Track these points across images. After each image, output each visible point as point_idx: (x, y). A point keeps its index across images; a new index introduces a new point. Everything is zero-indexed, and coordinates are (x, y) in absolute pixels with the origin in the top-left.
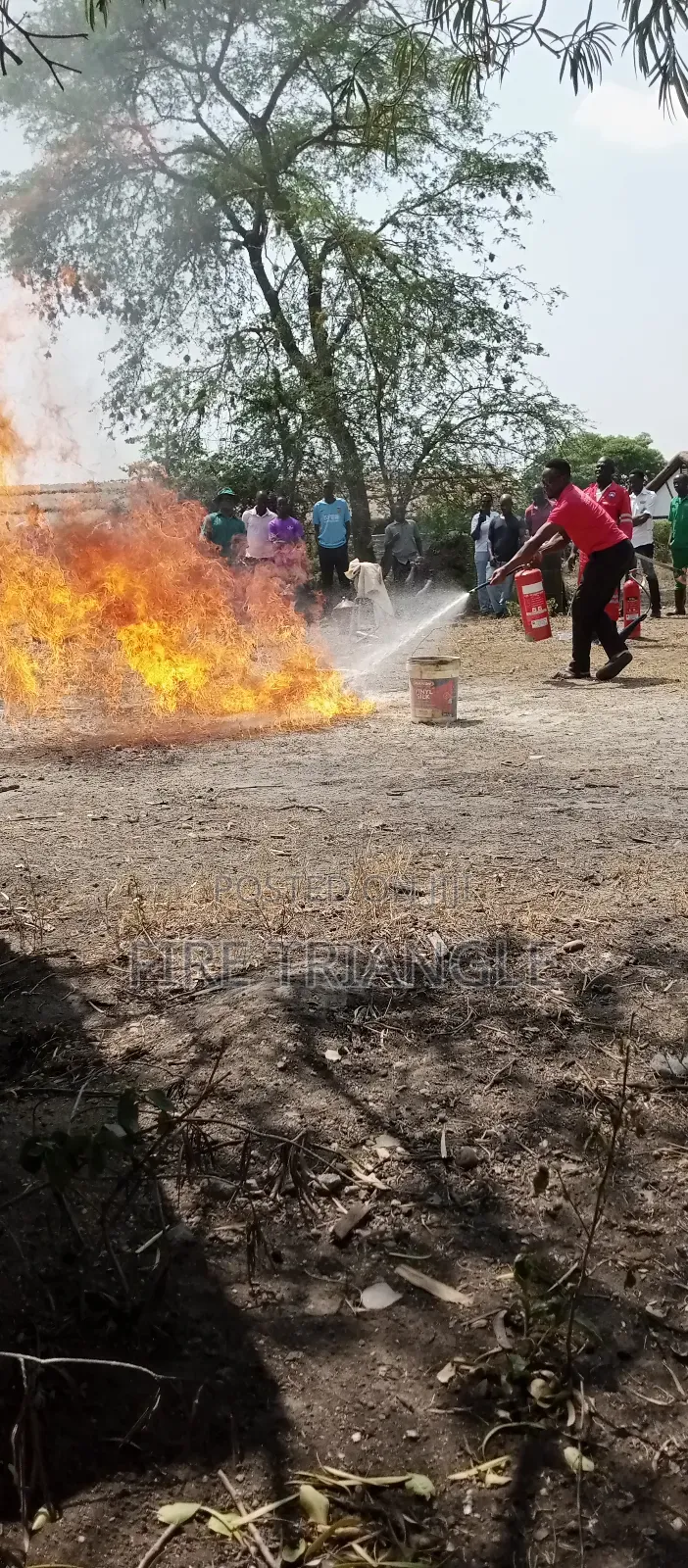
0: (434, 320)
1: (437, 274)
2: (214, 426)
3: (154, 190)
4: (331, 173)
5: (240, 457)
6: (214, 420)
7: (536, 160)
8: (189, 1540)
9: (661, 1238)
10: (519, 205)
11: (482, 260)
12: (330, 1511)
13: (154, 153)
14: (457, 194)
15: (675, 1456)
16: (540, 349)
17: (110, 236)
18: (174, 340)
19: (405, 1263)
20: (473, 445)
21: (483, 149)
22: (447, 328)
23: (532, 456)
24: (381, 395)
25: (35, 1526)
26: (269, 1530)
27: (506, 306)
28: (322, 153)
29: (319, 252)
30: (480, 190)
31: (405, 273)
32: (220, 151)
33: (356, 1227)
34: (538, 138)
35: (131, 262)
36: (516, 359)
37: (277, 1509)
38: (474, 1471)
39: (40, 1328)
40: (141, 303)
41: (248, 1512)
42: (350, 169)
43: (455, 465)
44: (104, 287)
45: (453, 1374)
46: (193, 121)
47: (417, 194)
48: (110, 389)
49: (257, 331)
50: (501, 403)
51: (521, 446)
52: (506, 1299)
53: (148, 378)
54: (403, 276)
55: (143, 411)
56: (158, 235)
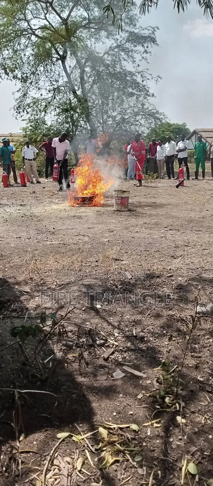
0: (120, 85)
1: (121, 70)
2: (50, 117)
3: (31, 41)
4: (88, 37)
5: (58, 126)
6: (50, 114)
7: (153, 35)
8: (67, 443)
9: (201, 358)
10: (147, 49)
11: (135, 66)
12: (108, 435)
13: (31, 29)
14: (128, 45)
15: (209, 418)
16: (153, 95)
17: (16, 55)
18: (37, 89)
19: (126, 365)
20: (132, 124)
21: (136, 31)
22: (124, 88)
23: (150, 129)
24: (103, 108)
25: (20, 440)
26: (90, 440)
27: (143, 81)
28: (85, 31)
29: (84, 62)
30: (135, 44)
31: (111, 70)
32: (52, 29)
33: (110, 355)
34: (154, 29)
35: (23, 63)
36: (145, 98)
37: (93, 434)
38: (150, 423)
39: (17, 384)
40: (27, 77)
41: (84, 435)
42: (94, 36)
43: (126, 131)
44: (15, 71)
45: (142, 396)
46: (43, 19)
47: (115, 45)
48: (16, 104)
49: (64, 87)
50: (141, 112)
51: (147, 125)
52: (156, 375)
53: (28, 101)
54: (110, 71)
55: (27, 111)
56: (33, 55)
